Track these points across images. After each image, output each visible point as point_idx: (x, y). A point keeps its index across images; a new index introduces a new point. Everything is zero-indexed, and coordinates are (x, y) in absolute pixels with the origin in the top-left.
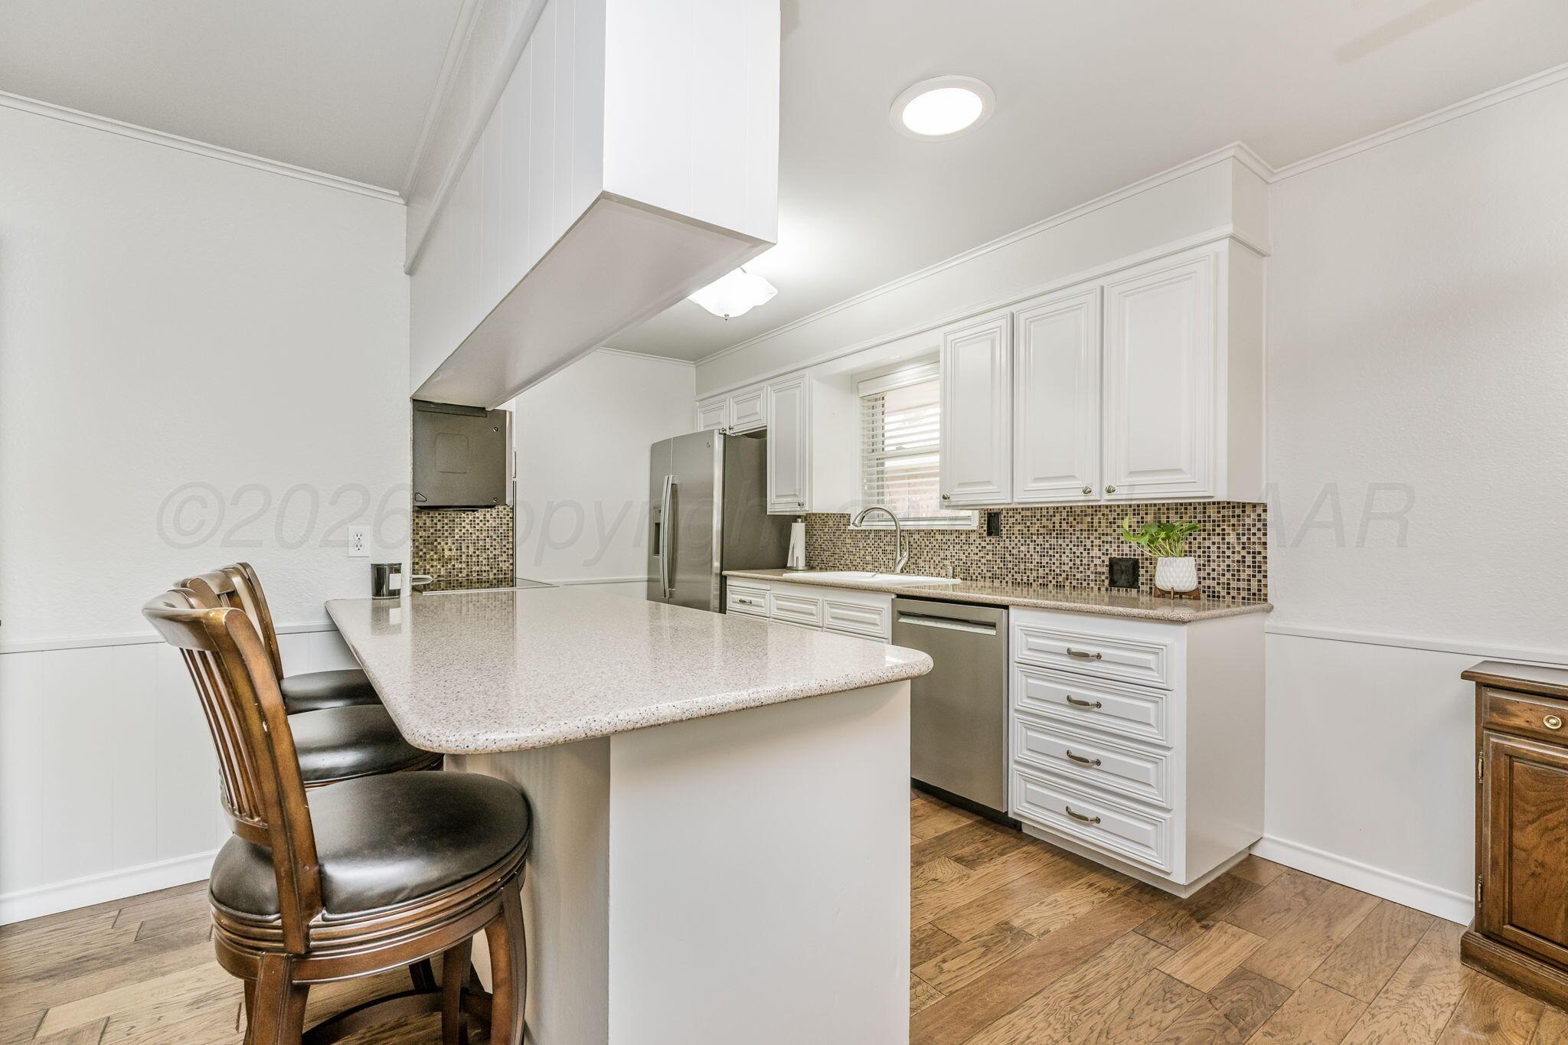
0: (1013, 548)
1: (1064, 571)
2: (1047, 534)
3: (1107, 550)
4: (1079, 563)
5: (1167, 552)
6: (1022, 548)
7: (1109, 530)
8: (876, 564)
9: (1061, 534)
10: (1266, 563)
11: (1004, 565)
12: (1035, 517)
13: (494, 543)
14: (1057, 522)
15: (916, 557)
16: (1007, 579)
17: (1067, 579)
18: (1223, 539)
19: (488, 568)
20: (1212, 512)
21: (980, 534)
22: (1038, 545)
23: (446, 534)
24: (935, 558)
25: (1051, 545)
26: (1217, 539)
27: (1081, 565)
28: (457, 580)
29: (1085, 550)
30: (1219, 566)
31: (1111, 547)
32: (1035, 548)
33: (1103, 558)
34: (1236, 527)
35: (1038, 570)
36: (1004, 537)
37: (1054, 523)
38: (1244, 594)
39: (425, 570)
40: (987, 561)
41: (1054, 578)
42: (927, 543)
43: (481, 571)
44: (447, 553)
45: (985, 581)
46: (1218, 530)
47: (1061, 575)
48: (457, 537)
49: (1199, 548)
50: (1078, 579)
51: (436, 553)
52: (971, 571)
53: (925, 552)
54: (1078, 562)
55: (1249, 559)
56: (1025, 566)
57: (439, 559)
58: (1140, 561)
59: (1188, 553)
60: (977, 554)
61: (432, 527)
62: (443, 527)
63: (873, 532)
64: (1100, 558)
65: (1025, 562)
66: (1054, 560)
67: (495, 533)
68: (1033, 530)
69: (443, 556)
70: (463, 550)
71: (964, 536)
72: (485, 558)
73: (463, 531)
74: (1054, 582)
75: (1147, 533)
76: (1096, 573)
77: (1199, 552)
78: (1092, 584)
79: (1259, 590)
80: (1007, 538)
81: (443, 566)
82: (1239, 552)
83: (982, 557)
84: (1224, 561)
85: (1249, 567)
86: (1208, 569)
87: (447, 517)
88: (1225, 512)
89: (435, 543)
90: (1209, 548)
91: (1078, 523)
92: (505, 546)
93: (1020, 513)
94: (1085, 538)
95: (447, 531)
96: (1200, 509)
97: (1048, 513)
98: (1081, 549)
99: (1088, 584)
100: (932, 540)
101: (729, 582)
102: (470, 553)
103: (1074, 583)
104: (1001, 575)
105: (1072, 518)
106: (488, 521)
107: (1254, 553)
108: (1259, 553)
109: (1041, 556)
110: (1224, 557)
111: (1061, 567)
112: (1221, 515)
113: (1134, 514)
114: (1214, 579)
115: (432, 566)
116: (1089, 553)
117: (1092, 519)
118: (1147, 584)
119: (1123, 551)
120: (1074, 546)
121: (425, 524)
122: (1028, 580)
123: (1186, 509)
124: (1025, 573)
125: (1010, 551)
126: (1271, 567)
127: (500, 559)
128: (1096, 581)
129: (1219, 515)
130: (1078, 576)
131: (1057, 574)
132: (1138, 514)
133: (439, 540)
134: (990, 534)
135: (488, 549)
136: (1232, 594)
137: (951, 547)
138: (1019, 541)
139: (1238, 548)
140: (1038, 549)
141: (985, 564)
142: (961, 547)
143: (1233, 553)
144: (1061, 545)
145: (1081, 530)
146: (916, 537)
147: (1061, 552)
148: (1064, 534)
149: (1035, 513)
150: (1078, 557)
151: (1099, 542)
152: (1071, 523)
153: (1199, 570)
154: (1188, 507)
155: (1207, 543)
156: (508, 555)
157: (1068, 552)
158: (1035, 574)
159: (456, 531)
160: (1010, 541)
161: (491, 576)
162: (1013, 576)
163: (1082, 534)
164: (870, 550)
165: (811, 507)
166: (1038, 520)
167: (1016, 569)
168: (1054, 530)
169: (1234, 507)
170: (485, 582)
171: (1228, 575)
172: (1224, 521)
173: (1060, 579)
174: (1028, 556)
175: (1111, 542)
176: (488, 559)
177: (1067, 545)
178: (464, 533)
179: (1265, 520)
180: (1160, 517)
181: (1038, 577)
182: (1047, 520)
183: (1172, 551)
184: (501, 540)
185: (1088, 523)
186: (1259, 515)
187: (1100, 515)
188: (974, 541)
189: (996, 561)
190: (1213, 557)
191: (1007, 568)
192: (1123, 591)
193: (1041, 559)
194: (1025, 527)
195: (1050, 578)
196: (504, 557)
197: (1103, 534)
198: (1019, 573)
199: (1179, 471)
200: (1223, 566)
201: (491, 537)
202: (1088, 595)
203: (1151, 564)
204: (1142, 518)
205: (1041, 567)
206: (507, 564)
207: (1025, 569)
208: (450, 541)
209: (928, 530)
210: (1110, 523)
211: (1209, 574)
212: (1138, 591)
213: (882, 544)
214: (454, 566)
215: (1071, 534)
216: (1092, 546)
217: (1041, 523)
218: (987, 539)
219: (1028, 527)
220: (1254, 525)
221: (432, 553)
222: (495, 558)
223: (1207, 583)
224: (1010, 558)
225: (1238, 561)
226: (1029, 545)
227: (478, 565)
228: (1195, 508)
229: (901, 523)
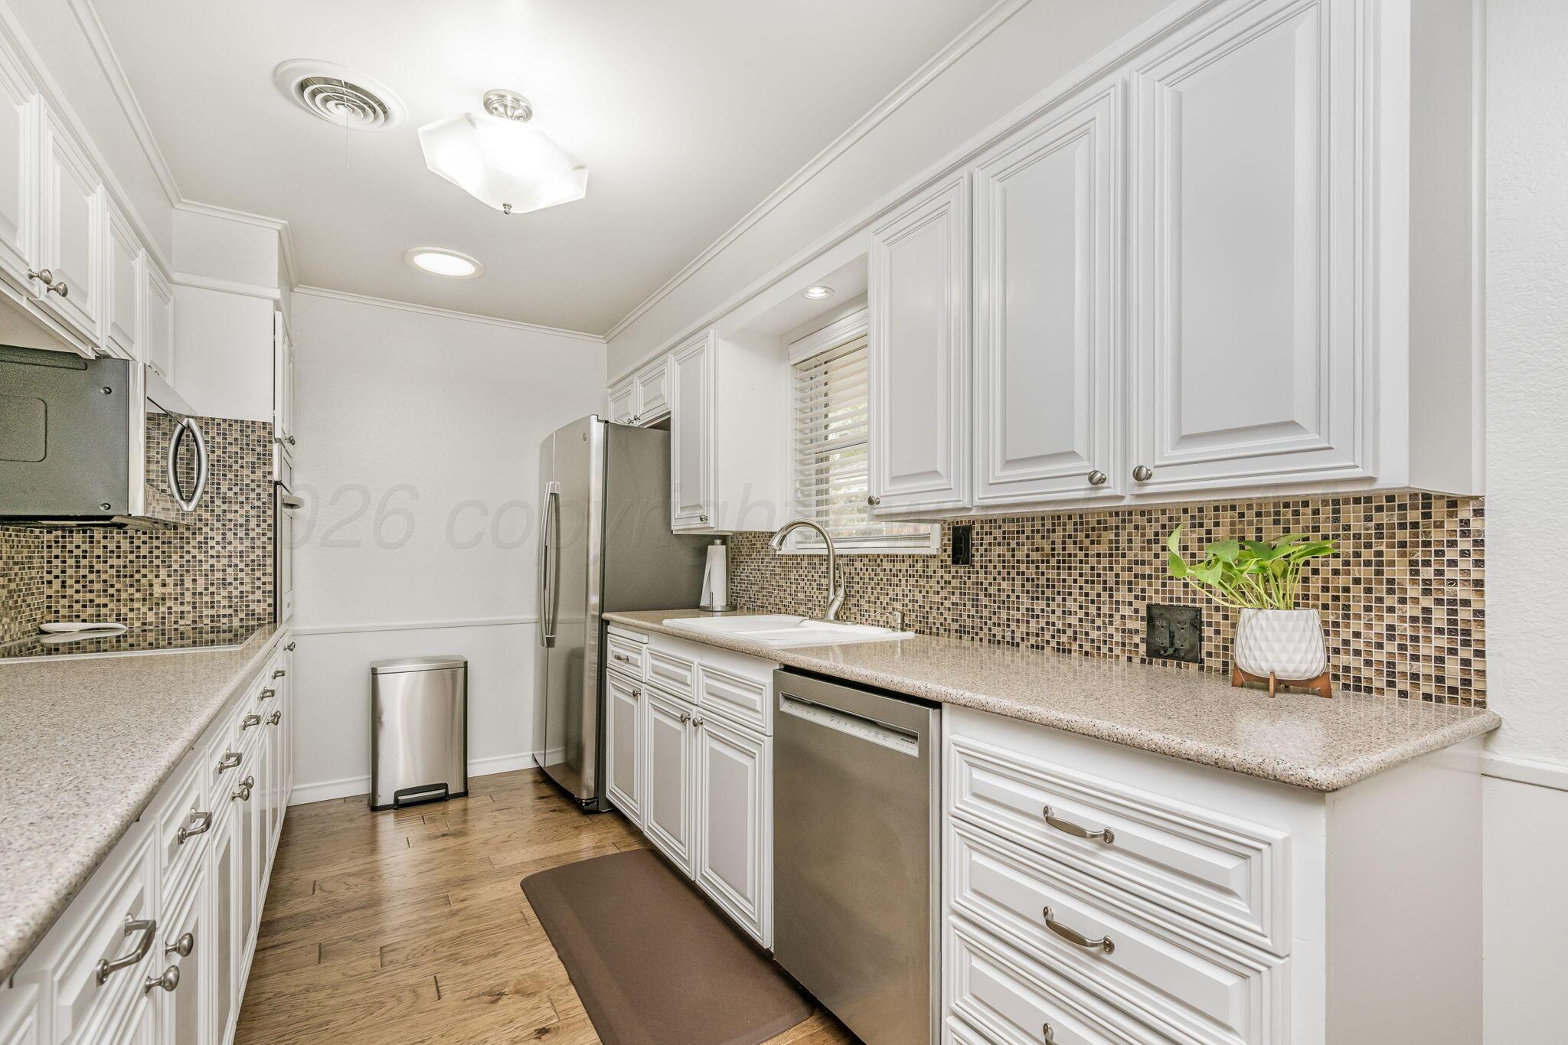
0: (990, 584)
1: (1070, 625)
2: (1043, 562)
3: (1143, 591)
4: (1095, 612)
5: (1258, 598)
6: (1004, 585)
7: (1147, 556)
8: (810, 605)
9: (1063, 563)
10: (1482, 624)
11: (977, 612)
12: (1023, 532)
13: (240, 575)
14: (1059, 541)
15: (858, 596)
16: (981, 635)
17: (1075, 639)
18: (1379, 573)
19: (228, 611)
20: (1352, 516)
21: (942, 561)
22: (1028, 580)
23: (156, 562)
24: (882, 598)
25: (1048, 580)
26: (1363, 572)
27: (1099, 615)
28: (176, 629)
29: (1105, 589)
30: (1369, 626)
31: (1150, 585)
32: (1023, 586)
33: (1137, 604)
34: (1408, 549)
35: (1028, 622)
36: (977, 565)
37: (1053, 543)
38: (1431, 688)
39: (118, 615)
40: (953, 604)
41: (1053, 637)
42: (873, 575)
43: (218, 616)
44: (158, 590)
45: (949, 636)
46: (1367, 554)
47: (1064, 632)
48: (175, 566)
49: (1325, 589)
50: (1093, 641)
51: (138, 590)
52: (931, 620)
53: (869, 587)
54: (1093, 610)
55: (1440, 617)
56: (1008, 614)
57: (144, 600)
58: (1204, 612)
59: (1302, 601)
60: (938, 593)
61: (132, 552)
62: (151, 552)
63: (806, 558)
64: (1130, 604)
65: (1008, 608)
66: (1053, 606)
67: (242, 561)
68: (1020, 555)
69: (151, 595)
70: (186, 586)
71: (920, 564)
72: (224, 597)
73: (187, 557)
74: (1053, 644)
75: (1217, 561)
76: (1124, 631)
77: (1326, 598)
78: (1117, 651)
79: (1467, 682)
80: (982, 567)
81: (151, 609)
82: (1416, 600)
83: (946, 598)
84: (1380, 618)
85: (1440, 631)
86: (1345, 633)
87: (157, 538)
88: (1384, 518)
89: (137, 576)
90: (1346, 590)
91: (1092, 542)
92: (259, 579)
93: (1000, 527)
94: (1104, 569)
95: (157, 557)
96: (1327, 512)
97: (1043, 525)
98: (1099, 588)
99: (1111, 650)
100: (879, 570)
101: (610, 629)
102: (198, 590)
103: (1087, 647)
104: (973, 628)
105: (1084, 534)
106: (230, 543)
107: (1452, 602)
108: (1466, 603)
109: (1032, 598)
110: (1380, 609)
111: (1064, 619)
112: (1372, 524)
113: (1193, 526)
114: (1357, 653)
115: (132, 610)
116: (1111, 596)
117: (1117, 535)
118: (1217, 655)
119: (1172, 592)
120: (1087, 582)
121: (118, 547)
122: (1013, 638)
123: (1296, 513)
124: (1008, 626)
125: (986, 589)
126: (1494, 633)
127: (250, 598)
128: (1124, 644)
129: (1369, 524)
130: (1094, 634)
131: (1059, 631)
132: (1201, 525)
133: (143, 571)
134: (955, 562)
135: (230, 584)
136: (1400, 686)
137: (903, 582)
138: (999, 573)
139: (1413, 591)
140: (1029, 586)
141: (949, 609)
142: (917, 581)
143: (1403, 601)
144: (1064, 581)
145: (1098, 555)
146: (858, 565)
147: (1064, 593)
148: (1070, 562)
149: (1023, 526)
150: (1093, 602)
151: (1129, 576)
152: (1081, 542)
153: (1327, 633)
154: (1301, 510)
155: (1342, 581)
156: (264, 592)
157: (1076, 591)
158: (1023, 628)
159: (175, 557)
160: (986, 573)
161: (236, 623)
162: (990, 630)
163: (1099, 562)
164: (802, 584)
165: (717, 522)
166: (1028, 538)
167: (995, 619)
168: (1053, 556)
169: (1402, 507)
170: (225, 632)
171: (1391, 647)
172: (1380, 536)
173: (1064, 639)
174: (1013, 598)
175: (1150, 577)
176: (230, 597)
177: (1075, 581)
178: (188, 561)
179: (1480, 532)
180: (1242, 531)
181: (1028, 634)
182: (1043, 537)
183: (1270, 595)
184: (253, 570)
185: (1111, 542)
186: (1466, 523)
187: (1130, 527)
188: (935, 572)
189: (965, 605)
190: (1356, 608)
191: (981, 617)
192: (1172, 666)
193: (1032, 604)
194: (1008, 550)
195: (1047, 637)
196: (258, 595)
197: (1136, 563)
198: (999, 625)
199: (1291, 425)
200: (1379, 628)
201: (236, 566)
202: (1110, 669)
203: (1226, 617)
204: (1209, 532)
205: (1033, 617)
206: (263, 605)
207: (1008, 620)
208: (163, 573)
209: (873, 555)
210: (1149, 542)
211: (1346, 642)
212: (1201, 668)
213: (816, 576)
214: (170, 608)
215: (1081, 562)
216: (1117, 583)
217: (1033, 544)
218: (953, 570)
219: (1013, 550)
220: (1452, 544)
221: (131, 590)
222: (242, 597)
223: (1343, 659)
224: (985, 601)
225: (1414, 619)
226: (1013, 579)
227: (213, 607)
228: (1316, 512)
229: (836, 545)
